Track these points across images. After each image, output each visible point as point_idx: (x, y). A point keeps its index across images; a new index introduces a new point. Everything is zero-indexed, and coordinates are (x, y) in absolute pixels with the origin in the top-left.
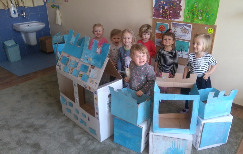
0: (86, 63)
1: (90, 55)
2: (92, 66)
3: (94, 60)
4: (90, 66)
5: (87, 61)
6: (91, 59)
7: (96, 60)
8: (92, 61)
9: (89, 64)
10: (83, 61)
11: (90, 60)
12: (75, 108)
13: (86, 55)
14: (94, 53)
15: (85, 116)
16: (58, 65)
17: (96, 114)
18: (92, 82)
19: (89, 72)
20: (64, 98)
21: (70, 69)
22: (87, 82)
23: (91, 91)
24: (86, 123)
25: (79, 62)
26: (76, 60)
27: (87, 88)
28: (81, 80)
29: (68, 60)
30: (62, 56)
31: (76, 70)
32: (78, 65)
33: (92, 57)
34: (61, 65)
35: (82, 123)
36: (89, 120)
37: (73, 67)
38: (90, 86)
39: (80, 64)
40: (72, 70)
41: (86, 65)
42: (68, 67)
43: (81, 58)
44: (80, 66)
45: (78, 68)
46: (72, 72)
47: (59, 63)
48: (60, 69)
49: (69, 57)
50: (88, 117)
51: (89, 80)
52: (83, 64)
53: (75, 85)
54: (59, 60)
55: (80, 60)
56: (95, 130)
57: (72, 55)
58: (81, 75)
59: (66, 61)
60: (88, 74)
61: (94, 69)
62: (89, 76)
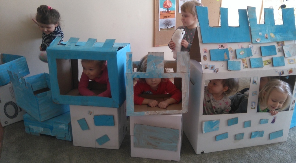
1: (266, 31)
2: (278, 43)
3: (279, 35)
4: (276, 44)
5: (266, 39)
6: (272, 35)
7: (281, 34)
8: (275, 36)
9: (273, 42)
10: (261, 41)
12: (243, 122)
13: (260, 33)
14: (273, 26)
15: (266, 121)
16: (206, 68)
17: (293, 103)
18: (292, 62)
19: (279, 52)
20: (213, 120)
21: (240, 62)
22: (284, 65)
23: (292, 75)
24: (264, 131)
25: (251, 47)
26: (241, 46)
27: (284, 74)
28: (272, 68)
29: (228, 51)
30: (206, 51)
31: (255, 59)
32: (252, 51)
33: (271, 32)
34: (214, 66)
35: (255, 136)
36: (273, 122)
37: (245, 58)
38: (292, 69)
39: (255, 49)
40: (243, 62)
41: (268, 46)
42: (235, 62)
43: (252, 39)
44: (257, 51)
45: (255, 55)
46: (247, 65)
47: (207, 64)
48: (217, 72)
49: (223, 47)
50: (273, 119)
51: (286, 61)
52: (262, 47)
53: (254, 82)
54: (204, 60)
55: (252, 43)
56: (282, 130)
57: (230, 41)
58: (267, 61)
59: (225, 55)
60: (279, 55)
61: (284, 45)
62: (284, 56)
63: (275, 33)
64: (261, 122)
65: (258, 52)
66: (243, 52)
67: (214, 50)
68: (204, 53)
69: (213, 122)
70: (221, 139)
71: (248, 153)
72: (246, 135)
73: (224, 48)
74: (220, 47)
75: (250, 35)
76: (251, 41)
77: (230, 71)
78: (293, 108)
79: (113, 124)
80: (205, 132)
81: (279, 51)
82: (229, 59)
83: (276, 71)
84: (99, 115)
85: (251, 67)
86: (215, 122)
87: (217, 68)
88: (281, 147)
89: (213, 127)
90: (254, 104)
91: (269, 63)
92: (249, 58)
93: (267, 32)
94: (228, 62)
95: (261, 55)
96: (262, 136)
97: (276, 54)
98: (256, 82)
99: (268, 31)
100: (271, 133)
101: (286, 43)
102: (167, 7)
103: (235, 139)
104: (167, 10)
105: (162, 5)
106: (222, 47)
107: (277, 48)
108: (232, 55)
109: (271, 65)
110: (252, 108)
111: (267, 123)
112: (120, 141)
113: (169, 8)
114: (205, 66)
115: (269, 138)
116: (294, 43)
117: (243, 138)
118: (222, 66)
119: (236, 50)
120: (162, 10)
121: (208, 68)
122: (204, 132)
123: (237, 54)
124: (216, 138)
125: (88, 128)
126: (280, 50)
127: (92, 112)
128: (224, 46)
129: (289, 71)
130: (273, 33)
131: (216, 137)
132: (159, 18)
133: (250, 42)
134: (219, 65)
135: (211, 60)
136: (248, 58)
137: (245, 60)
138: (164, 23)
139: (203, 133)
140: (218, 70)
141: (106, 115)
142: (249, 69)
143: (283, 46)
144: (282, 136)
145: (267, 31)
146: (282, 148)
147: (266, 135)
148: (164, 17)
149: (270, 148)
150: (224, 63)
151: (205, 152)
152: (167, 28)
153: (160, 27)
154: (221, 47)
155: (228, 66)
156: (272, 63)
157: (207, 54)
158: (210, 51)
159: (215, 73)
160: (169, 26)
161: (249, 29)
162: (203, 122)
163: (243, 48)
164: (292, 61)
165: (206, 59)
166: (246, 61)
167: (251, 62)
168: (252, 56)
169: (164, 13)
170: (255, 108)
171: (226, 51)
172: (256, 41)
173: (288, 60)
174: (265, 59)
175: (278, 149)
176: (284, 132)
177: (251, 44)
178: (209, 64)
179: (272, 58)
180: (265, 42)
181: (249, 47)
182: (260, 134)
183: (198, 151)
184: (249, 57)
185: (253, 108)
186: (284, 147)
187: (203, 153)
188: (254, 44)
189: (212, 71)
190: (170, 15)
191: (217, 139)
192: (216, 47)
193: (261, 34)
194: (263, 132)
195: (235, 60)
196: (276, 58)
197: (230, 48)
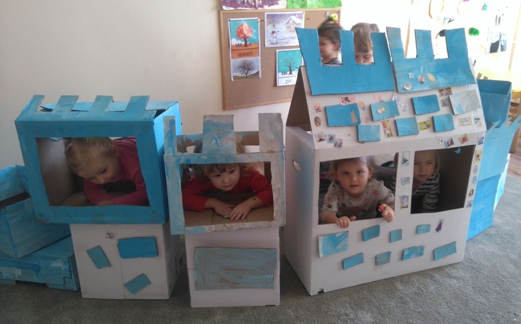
0: (425, 91)
1: (420, 70)
2: (441, 91)
3: (442, 76)
4: (437, 93)
5: (420, 85)
6: (431, 77)
7: (445, 74)
8: (436, 78)
9: (433, 89)
10: (412, 89)
11: (428, 80)
12: (389, 232)
13: (410, 74)
14: (431, 61)
15: (427, 228)
16: (321, 140)
17: (470, 194)
18: (465, 123)
19: (443, 106)
20: (337, 233)
21: (379, 126)
22: (453, 128)
23: (468, 145)
24: (424, 246)
25: (397, 99)
26: (380, 98)
27: (453, 144)
28: (433, 135)
29: (357, 108)
30: (318, 110)
31: (404, 120)
32: (398, 106)
33: (429, 72)
34: (335, 135)
35: (409, 256)
36: (439, 228)
37: (387, 120)
38: (466, 134)
39: (402, 103)
40: (384, 127)
41: (425, 97)
42: (371, 126)
43: (398, 86)
44: (407, 105)
45: (404, 113)
46: (391, 131)
47: (322, 132)
48: (340, 146)
49: (349, 101)
50: (439, 223)
51: (456, 121)
52: (415, 98)
53: (405, 161)
54: (316, 125)
55: (397, 91)
56: (454, 243)
57: (360, 91)
58: (424, 123)
59: (353, 115)
60: (443, 111)
61: (451, 94)
62: (452, 114)
63: (435, 74)
64: (418, 230)
65: (408, 107)
66: (383, 109)
67: (333, 107)
68: (315, 112)
69: (337, 236)
70: (352, 266)
71: (400, 286)
72: (395, 256)
73: (350, 103)
74: (343, 102)
75: (393, 77)
76: (395, 89)
77: (362, 143)
78: (471, 202)
79: (156, 253)
80: (324, 256)
81: (444, 104)
82: (359, 122)
83: (440, 140)
84: (128, 239)
85: (398, 135)
86: (340, 237)
87: (340, 140)
88: (454, 272)
89: (337, 245)
90: (405, 199)
91: (428, 126)
92: (394, 119)
93: (422, 71)
94: (359, 127)
95: (414, 113)
96: (421, 254)
97: (438, 110)
98: (407, 160)
99: (424, 70)
100: (437, 249)
101: (454, 91)
102: (243, 37)
103: (376, 263)
104: (243, 43)
105: (235, 33)
106: (347, 102)
107: (440, 99)
108: (364, 115)
109: (430, 129)
110: (402, 207)
111: (429, 231)
112: (170, 284)
113: (247, 40)
114: (318, 137)
115: (434, 258)
116: (468, 89)
117: (389, 262)
118: (349, 135)
119: (370, 106)
120: (234, 41)
121: (323, 140)
122: (321, 255)
123: (373, 112)
124: (343, 265)
125: (109, 264)
126: (446, 102)
127: (113, 234)
128: (349, 99)
129: (461, 139)
130: (432, 73)
131: (343, 263)
132: (231, 57)
133: (393, 90)
134: (344, 134)
135: (328, 125)
136: (391, 120)
137: (387, 123)
138: (240, 67)
139: (321, 257)
140: (342, 143)
141: (140, 238)
142: (394, 139)
143: (450, 96)
144: (455, 254)
145: (422, 69)
146: (457, 275)
147: (427, 252)
148: (240, 55)
149: (437, 276)
150: (350, 130)
151: (325, 291)
152: (246, 74)
153: (233, 74)
154: (345, 102)
155: (359, 135)
156: (432, 125)
157: (321, 115)
158: (325, 108)
159: (337, 149)
160: (249, 72)
161: (392, 66)
162: (319, 238)
163: (383, 101)
164: (466, 121)
165: (320, 124)
166: (389, 125)
167: (398, 126)
168: (398, 114)
169: (238, 48)
170: (407, 207)
171: (354, 107)
172: (405, 89)
173: (459, 119)
174: (421, 119)
175: (450, 277)
176: (457, 246)
177: (395, 94)
178: (325, 133)
179: (433, 118)
180: (419, 89)
181: (393, 99)
182: (418, 251)
183: (313, 290)
184: (394, 117)
185: (404, 207)
186: (460, 273)
187: (321, 292)
188: (401, 93)
189: (331, 145)
190: (249, 51)
191: (345, 266)
192: (335, 101)
193: (412, 76)
194: (422, 248)
195: (371, 124)
196: (439, 116)
197: (360, 102)
